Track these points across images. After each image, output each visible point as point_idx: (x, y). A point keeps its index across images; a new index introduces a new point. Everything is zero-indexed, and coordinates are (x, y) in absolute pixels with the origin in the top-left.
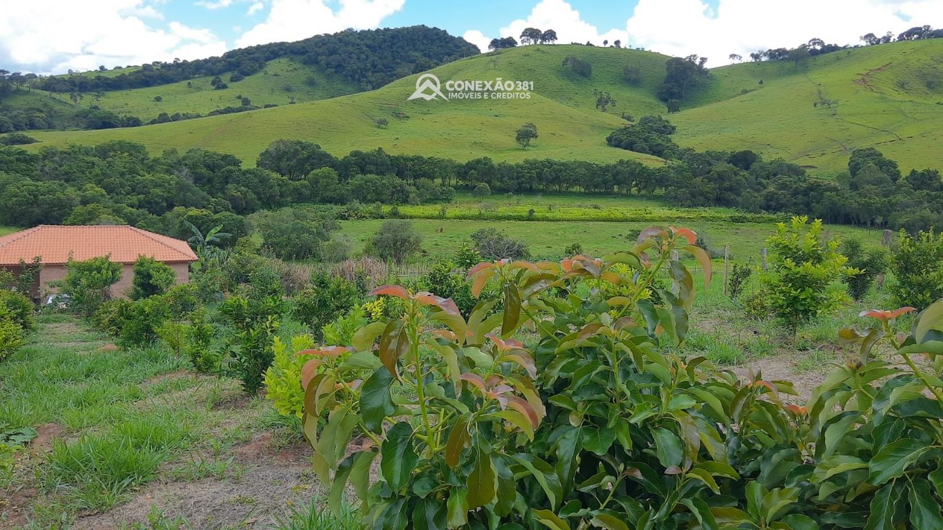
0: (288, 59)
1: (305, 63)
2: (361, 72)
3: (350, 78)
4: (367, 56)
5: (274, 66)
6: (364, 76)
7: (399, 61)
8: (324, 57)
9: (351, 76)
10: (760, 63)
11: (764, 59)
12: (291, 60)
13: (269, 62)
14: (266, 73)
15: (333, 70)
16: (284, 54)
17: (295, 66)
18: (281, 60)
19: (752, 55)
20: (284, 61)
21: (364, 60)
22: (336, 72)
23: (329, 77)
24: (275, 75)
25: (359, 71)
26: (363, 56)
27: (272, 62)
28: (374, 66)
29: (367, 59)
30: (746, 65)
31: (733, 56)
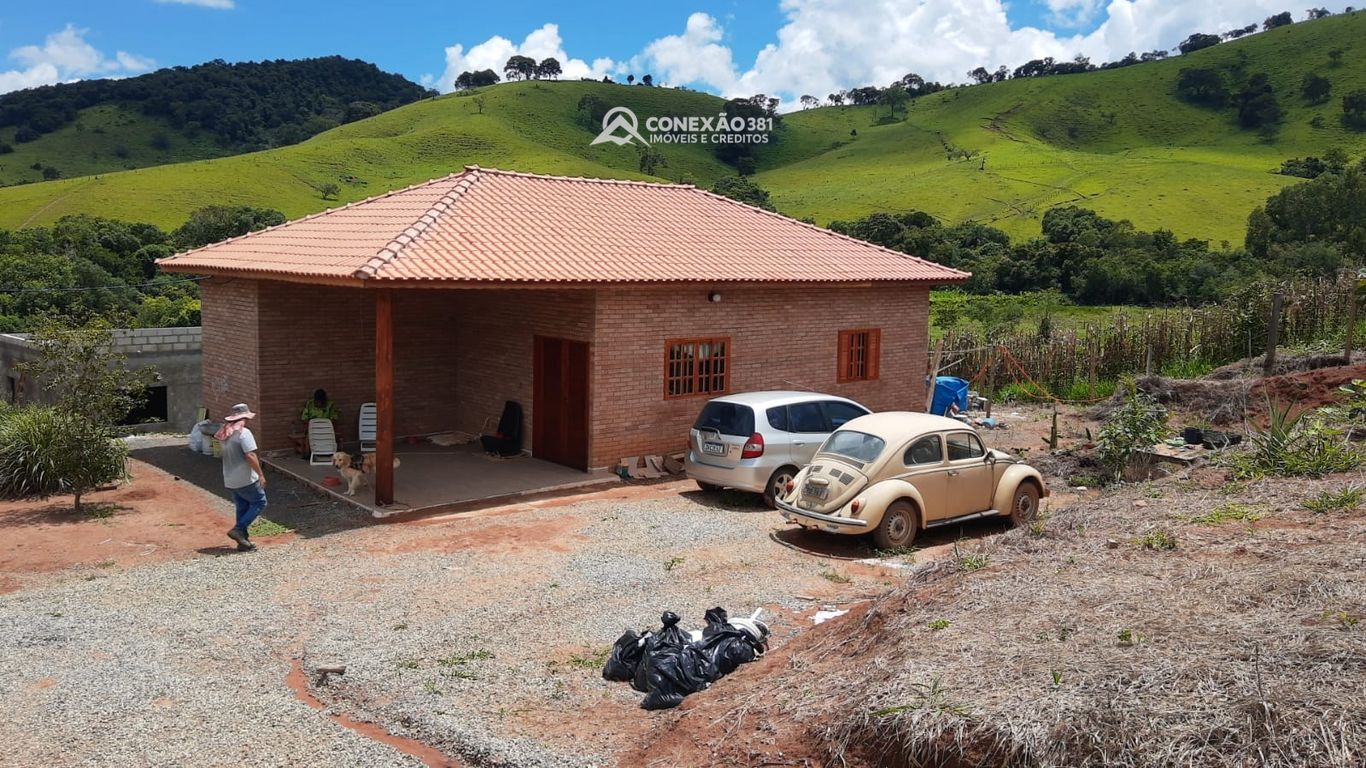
0: (116, 107)
1: (147, 112)
2: (246, 127)
3: (227, 136)
4: (253, 102)
5: (94, 117)
6: (251, 133)
7: (306, 110)
8: (181, 103)
9: (229, 133)
10: (844, 108)
11: (847, 102)
12: (123, 107)
13: (82, 111)
14: (80, 127)
15: (198, 123)
16: (108, 98)
17: (131, 117)
18: (104, 107)
19: (831, 97)
20: (110, 109)
21: (249, 108)
22: (203, 127)
23: (191, 135)
24: (97, 131)
25: (243, 125)
26: (247, 103)
27: (89, 110)
28: (267, 117)
29: (253, 108)
30: (825, 110)
31: (805, 98)
